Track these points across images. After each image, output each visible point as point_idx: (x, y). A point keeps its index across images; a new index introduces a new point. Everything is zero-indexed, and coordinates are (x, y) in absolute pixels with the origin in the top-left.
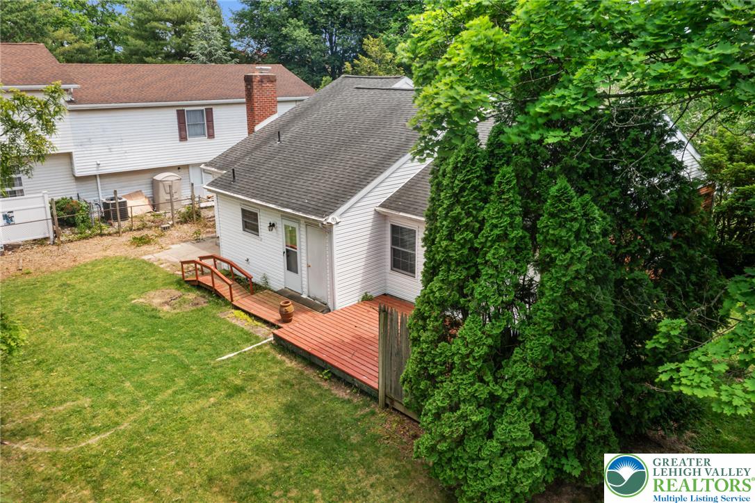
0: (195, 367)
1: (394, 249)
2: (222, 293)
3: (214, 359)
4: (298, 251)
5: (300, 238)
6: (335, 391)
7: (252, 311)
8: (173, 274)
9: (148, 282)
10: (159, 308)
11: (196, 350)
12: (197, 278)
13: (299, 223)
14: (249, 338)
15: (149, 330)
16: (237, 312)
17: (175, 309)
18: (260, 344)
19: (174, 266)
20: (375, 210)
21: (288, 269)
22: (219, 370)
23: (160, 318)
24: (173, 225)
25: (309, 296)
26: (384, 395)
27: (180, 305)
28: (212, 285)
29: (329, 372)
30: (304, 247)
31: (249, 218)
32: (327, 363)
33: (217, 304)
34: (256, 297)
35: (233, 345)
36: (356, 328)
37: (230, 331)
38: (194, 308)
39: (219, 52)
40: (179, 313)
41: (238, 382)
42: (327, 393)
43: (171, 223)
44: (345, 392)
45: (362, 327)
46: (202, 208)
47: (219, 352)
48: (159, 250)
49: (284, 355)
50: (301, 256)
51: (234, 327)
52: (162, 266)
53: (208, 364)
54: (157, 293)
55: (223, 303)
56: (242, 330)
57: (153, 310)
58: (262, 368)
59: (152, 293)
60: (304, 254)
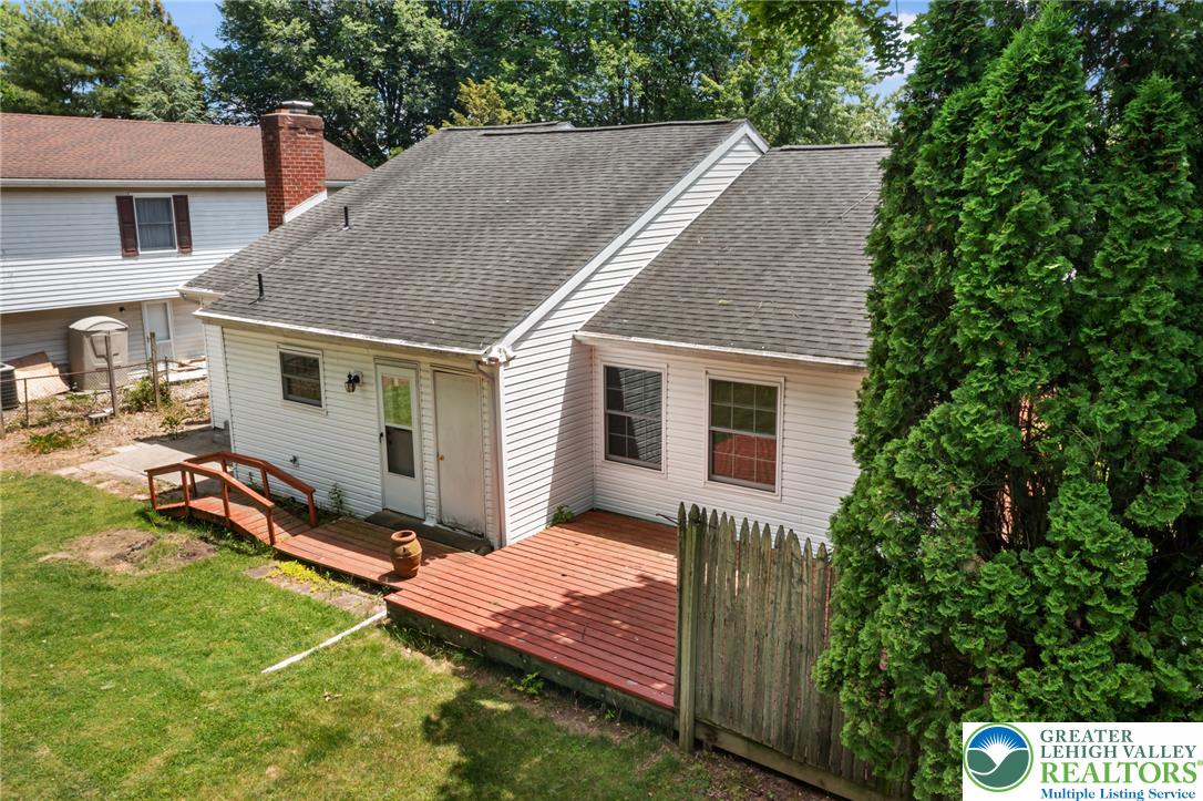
0: (212, 694)
1: (610, 415)
2: (247, 528)
3: (255, 670)
4: (414, 428)
5: (420, 401)
6: (561, 722)
7: (322, 561)
8: (129, 500)
9: (74, 519)
10: (105, 568)
11: (207, 655)
12: (187, 503)
13: (417, 370)
14: (328, 618)
15: (86, 618)
16: (287, 566)
17: (142, 568)
18: (357, 628)
19: (128, 484)
20: (574, 338)
21: (390, 470)
22: (273, 695)
23: (109, 589)
24: (113, 415)
25: (441, 523)
26: (692, 718)
27: (155, 560)
28: (223, 514)
29: (537, 678)
30: (428, 419)
31: (298, 371)
32: (530, 655)
33: (239, 551)
34: (325, 532)
35: (295, 636)
36: (564, 578)
37: (279, 606)
38: (188, 563)
39: (190, 110)
40: (154, 576)
41: (326, 720)
42: (545, 728)
43: (108, 411)
44: (585, 720)
45: (577, 575)
46: (172, 384)
47: (265, 654)
48: (91, 457)
49: (418, 648)
50: (421, 439)
51: (287, 597)
52: (100, 486)
53: (243, 684)
54: (97, 539)
55: (251, 550)
56: (308, 602)
57: (91, 573)
58: (375, 681)
59: (85, 540)
60: (429, 434)
